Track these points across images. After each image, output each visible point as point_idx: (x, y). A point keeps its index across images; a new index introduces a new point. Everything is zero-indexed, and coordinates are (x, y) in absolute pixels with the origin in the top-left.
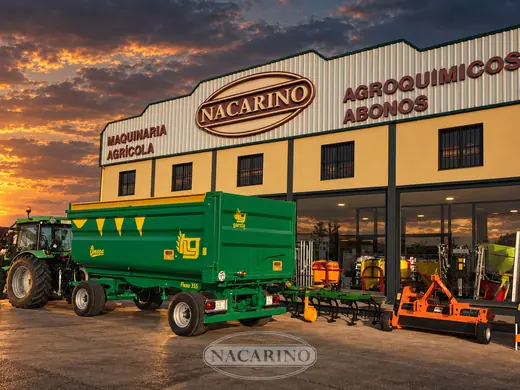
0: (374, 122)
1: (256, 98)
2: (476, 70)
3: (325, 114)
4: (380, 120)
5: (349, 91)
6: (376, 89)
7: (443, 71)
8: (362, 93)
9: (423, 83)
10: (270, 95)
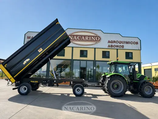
0: (114, 48)
1: (86, 37)
2: (132, 43)
3: (103, 44)
4: (115, 48)
5: (109, 41)
6: (114, 42)
7: (126, 42)
8: (112, 42)
9: (123, 43)
10: (90, 37)
